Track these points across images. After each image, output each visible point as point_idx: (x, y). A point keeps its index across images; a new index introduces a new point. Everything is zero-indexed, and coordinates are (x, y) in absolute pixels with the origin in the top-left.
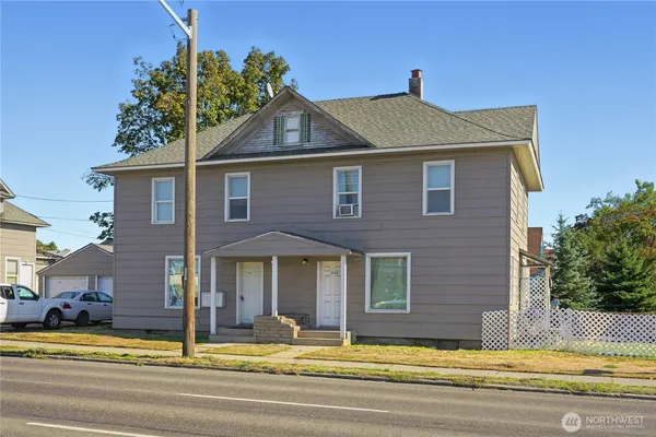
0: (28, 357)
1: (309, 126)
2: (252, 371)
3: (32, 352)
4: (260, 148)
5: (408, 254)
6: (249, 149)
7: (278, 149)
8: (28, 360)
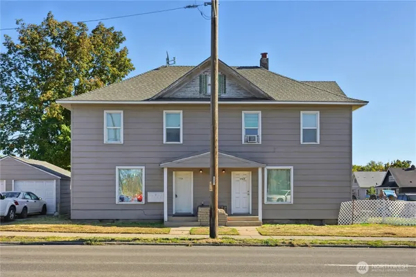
0: (88, 244)
1: (225, 83)
2: (276, 245)
3: (91, 240)
4: (189, 95)
5: (292, 167)
6: (182, 95)
7: (204, 97)
8: (89, 246)
